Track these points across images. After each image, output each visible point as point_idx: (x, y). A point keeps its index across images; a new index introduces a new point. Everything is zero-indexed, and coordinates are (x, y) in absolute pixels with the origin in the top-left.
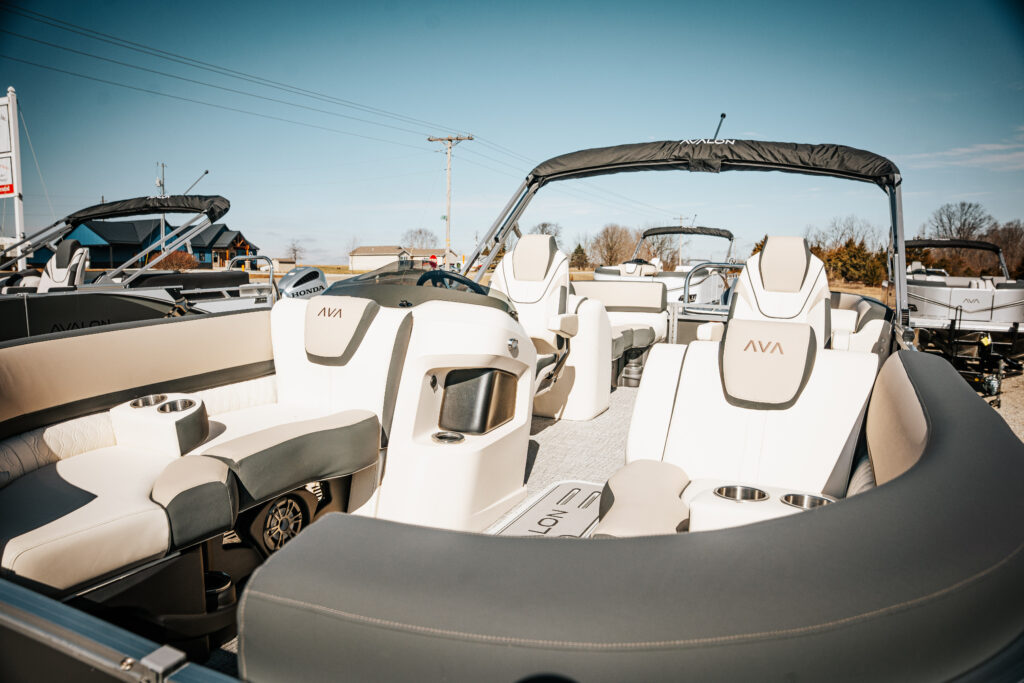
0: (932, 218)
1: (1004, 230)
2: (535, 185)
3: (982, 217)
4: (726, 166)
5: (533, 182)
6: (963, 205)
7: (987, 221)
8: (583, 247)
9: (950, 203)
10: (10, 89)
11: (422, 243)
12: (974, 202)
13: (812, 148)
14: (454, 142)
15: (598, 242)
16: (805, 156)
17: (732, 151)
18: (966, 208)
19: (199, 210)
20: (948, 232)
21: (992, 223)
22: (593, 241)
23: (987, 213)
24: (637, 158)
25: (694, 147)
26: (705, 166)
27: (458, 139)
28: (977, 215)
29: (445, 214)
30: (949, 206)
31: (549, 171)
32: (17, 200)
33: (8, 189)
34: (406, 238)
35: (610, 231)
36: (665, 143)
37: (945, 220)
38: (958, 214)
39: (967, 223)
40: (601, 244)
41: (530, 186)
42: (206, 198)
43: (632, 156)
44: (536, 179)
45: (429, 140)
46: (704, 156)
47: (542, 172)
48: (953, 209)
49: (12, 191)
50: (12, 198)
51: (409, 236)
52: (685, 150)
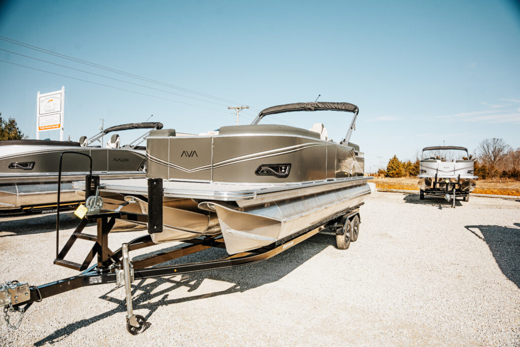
0: (479, 146)
1: (517, 151)
2: (262, 116)
3: (504, 145)
4: (316, 109)
5: (261, 115)
6: (494, 139)
7: (507, 147)
9: (488, 138)
10: (63, 87)
12: (500, 138)
13: (338, 103)
16: (336, 105)
17: (317, 105)
18: (496, 140)
19: (153, 127)
20: (488, 153)
21: (509, 148)
23: (506, 143)
24: (291, 108)
25: (307, 104)
26: (310, 109)
28: (501, 144)
30: (487, 140)
31: (266, 112)
32: (61, 130)
33: (58, 126)
36: (299, 103)
37: (486, 147)
38: (492, 144)
39: (497, 148)
41: (260, 116)
42: (155, 123)
43: (289, 107)
44: (262, 114)
46: (309, 107)
47: (264, 112)
48: (489, 141)
49: (59, 127)
50: (60, 130)
52: (304, 105)
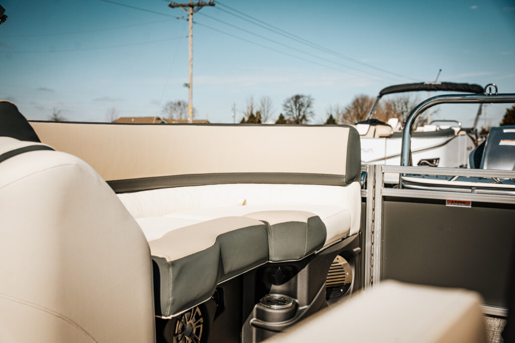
8: (335, 116)
11: (181, 114)
14: (195, 8)
15: (349, 112)
22: (345, 111)
27: (200, 5)
29: (188, 82)
34: (166, 109)
35: (360, 101)
40: (352, 114)
45: (171, 6)
51: (169, 107)
